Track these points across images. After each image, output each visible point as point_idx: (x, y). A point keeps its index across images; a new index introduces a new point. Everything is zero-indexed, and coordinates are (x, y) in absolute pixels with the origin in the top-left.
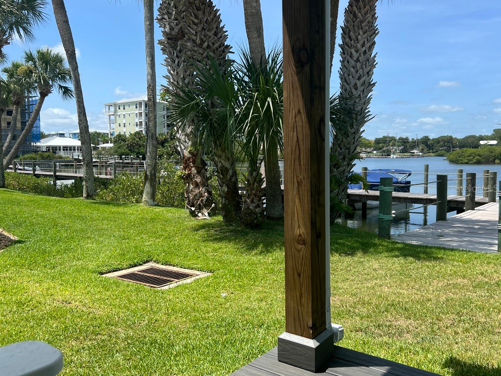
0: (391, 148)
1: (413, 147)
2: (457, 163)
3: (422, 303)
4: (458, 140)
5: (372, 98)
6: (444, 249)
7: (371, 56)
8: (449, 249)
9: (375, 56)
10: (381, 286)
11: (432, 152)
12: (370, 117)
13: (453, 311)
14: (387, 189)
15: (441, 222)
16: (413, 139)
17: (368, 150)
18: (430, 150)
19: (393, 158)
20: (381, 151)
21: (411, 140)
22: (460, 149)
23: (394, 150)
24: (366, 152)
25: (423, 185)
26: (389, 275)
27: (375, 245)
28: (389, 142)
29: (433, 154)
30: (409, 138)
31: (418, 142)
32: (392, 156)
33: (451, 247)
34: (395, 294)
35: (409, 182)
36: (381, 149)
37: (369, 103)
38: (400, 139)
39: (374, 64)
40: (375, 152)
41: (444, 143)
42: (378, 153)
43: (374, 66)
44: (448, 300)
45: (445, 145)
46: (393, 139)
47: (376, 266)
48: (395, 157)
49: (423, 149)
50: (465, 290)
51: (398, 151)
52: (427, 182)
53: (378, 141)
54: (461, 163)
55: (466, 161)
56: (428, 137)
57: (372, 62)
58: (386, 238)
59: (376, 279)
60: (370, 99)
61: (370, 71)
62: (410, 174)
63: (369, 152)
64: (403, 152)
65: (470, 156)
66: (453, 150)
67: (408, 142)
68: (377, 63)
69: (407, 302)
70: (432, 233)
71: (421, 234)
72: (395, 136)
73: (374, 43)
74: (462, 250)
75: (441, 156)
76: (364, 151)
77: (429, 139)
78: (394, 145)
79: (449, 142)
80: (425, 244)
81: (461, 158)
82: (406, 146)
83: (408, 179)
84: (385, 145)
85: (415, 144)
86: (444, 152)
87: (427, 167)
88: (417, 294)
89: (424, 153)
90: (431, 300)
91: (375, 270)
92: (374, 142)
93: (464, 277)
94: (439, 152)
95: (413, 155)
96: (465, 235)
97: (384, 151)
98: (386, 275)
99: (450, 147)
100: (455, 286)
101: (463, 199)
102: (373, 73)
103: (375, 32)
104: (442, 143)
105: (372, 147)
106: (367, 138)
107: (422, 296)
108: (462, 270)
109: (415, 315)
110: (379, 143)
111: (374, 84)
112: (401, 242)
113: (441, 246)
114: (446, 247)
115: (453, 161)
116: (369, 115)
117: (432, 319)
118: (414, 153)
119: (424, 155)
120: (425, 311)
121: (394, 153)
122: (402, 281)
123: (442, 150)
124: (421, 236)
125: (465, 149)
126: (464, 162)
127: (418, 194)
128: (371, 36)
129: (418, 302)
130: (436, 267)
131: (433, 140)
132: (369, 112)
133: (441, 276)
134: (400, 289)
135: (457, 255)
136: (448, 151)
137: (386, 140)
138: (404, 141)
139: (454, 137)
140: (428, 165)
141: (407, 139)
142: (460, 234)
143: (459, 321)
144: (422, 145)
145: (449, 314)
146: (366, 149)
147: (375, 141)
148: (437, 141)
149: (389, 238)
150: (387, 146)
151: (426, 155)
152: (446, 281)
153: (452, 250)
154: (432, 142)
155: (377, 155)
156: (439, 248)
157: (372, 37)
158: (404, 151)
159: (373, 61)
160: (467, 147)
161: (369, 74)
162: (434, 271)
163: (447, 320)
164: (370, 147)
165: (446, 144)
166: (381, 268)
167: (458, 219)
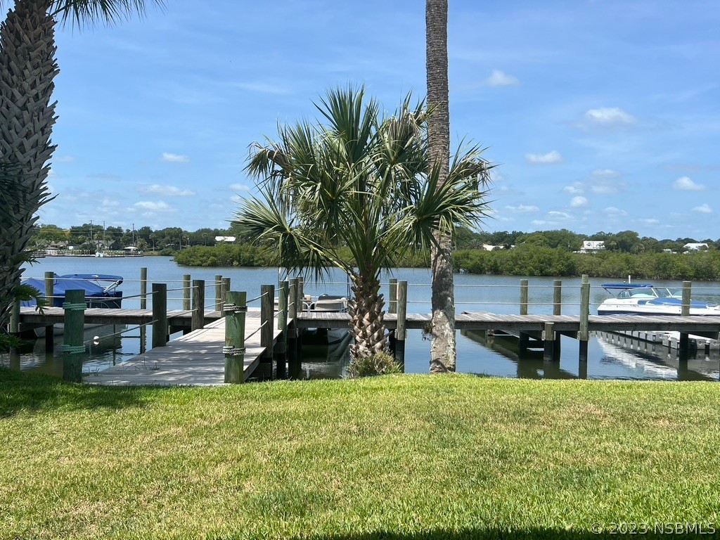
0: (97, 242)
1: (128, 242)
2: (188, 265)
3: (117, 473)
4: (189, 234)
5: (50, 168)
6: (158, 387)
7: (47, 105)
8: (163, 387)
9: (53, 106)
10: (58, 457)
11: (156, 250)
12: (48, 197)
13: (158, 477)
14: (76, 307)
15: (158, 349)
16: (128, 231)
17: (61, 244)
18: (152, 246)
19: (99, 257)
20: (80, 246)
21: (125, 231)
22: (192, 246)
23: (100, 245)
24: (56, 247)
25: (140, 297)
26: (72, 439)
27: (54, 394)
28: (93, 234)
29: (156, 253)
30: (122, 228)
31: (135, 235)
32: (97, 254)
33: (167, 384)
34: (79, 466)
35: (119, 294)
36: (80, 243)
37: (45, 175)
38: (109, 229)
39: (53, 117)
40: (71, 248)
41: (171, 238)
42: (78, 249)
43: (53, 121)
44: (153, 461)
45: (172, 241)
46: (99, 229)
47: (53, 428)
48: (102, 255)
49: (142, 246)
50: (179, 443)
51: (106, 247)
52: (145, 292)
53: (75, 231)
54: (192, 265)
55: (199, 262)
56: (149, 228)
57: (49, 114)
58: (74, 381)
59: (51, 448)
60: (47, 169)
61: (46, 126)
62: (120, 282)
63: (61, 248)
64: (113, 249)
65: (203, 256)
66: (183, 248)
67: (121, 235)
68: (57, 117)
69: (95, 476)
70: (145, 366)
71: (128, 369)
72: (102, 225)
73: (52, 86)
74: (182, 386)
75: (168, 255)
76: (53, 246)
77: (151, 232)
78: (100, 238)
79: (177, 236)
80: (131, 384)
81: (192, 259)
82: (118, 240)
83: (118, 289)
84: (87, 238)
85: (131, 237)
86: (170, 250)
87: (145, 271)
88: (112, 460)
89: (144, 251)
90: (130, 465)
91: (51, 434)
92: (69, 232)
93: (179, 424)
94: (164, 249)
95: (128, 253)
96: (188, 363)
97: (85, 247)
98: (68, 440)
99: (178, 243)
100: (165, 439)
101: (189, 314)
102: (51, 131)
103: (52, 70)
104: (168, 238)
105: (66, 239)
106: (58, 226)
107: (119, 461)
108: (177, 415)
109: (105, 492)
110: (77, 235)
111: (53, 148)
112: (98, 385)
113: (154, 384)
114: (161, 384)
115: (183, 263)
116: (47, 194)
117: (130, 493)
118: (129, 250)
119: (144, 254)
120: (120, 484)
121: (100, 250)
122: (92, 445)
123: (168, 247)
124: (129, 373)
125: (197, 247)
126: (196, 263)
127: (131, 310)
128: (45, 74)
129: (112, 472)
130: (143, 415)
131: (156, 232)
132: (45, 189)
133: (148, 427)
134: (88, 456)
135: (174, 393)
136: (176, 248)
137: (89, 231)
138: (116, 233)
139: (183, 230)
140: (146, 269)
141: (119, 229)
142: (181, 363)
143: (166, 489)
144: (142, 239)
145: (153, 481)
146: (56, 243)
147: (71, 231)
148: (161, 234)
149: (79, 381)
150: (90, 239)
151: (146, 253)
152: (154, 434)
153: (168, 387)
154: (154, 236)
155: (75, 253)
156: (150, 387)
157: (48, 76)
158: (115, 247)
159: (51, 112)
160: (200, 244)
161: (46, 131)
162: (140, 422)
163: (149, 490)
164: (63, 240)
165: (173, 239)
166: (62, 429)
167: (182, 342)
